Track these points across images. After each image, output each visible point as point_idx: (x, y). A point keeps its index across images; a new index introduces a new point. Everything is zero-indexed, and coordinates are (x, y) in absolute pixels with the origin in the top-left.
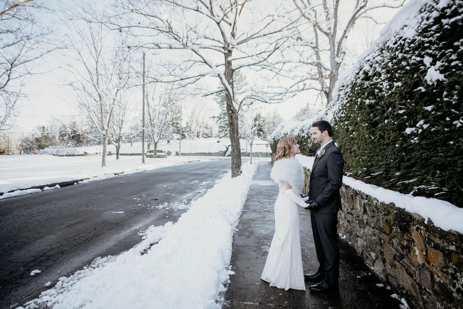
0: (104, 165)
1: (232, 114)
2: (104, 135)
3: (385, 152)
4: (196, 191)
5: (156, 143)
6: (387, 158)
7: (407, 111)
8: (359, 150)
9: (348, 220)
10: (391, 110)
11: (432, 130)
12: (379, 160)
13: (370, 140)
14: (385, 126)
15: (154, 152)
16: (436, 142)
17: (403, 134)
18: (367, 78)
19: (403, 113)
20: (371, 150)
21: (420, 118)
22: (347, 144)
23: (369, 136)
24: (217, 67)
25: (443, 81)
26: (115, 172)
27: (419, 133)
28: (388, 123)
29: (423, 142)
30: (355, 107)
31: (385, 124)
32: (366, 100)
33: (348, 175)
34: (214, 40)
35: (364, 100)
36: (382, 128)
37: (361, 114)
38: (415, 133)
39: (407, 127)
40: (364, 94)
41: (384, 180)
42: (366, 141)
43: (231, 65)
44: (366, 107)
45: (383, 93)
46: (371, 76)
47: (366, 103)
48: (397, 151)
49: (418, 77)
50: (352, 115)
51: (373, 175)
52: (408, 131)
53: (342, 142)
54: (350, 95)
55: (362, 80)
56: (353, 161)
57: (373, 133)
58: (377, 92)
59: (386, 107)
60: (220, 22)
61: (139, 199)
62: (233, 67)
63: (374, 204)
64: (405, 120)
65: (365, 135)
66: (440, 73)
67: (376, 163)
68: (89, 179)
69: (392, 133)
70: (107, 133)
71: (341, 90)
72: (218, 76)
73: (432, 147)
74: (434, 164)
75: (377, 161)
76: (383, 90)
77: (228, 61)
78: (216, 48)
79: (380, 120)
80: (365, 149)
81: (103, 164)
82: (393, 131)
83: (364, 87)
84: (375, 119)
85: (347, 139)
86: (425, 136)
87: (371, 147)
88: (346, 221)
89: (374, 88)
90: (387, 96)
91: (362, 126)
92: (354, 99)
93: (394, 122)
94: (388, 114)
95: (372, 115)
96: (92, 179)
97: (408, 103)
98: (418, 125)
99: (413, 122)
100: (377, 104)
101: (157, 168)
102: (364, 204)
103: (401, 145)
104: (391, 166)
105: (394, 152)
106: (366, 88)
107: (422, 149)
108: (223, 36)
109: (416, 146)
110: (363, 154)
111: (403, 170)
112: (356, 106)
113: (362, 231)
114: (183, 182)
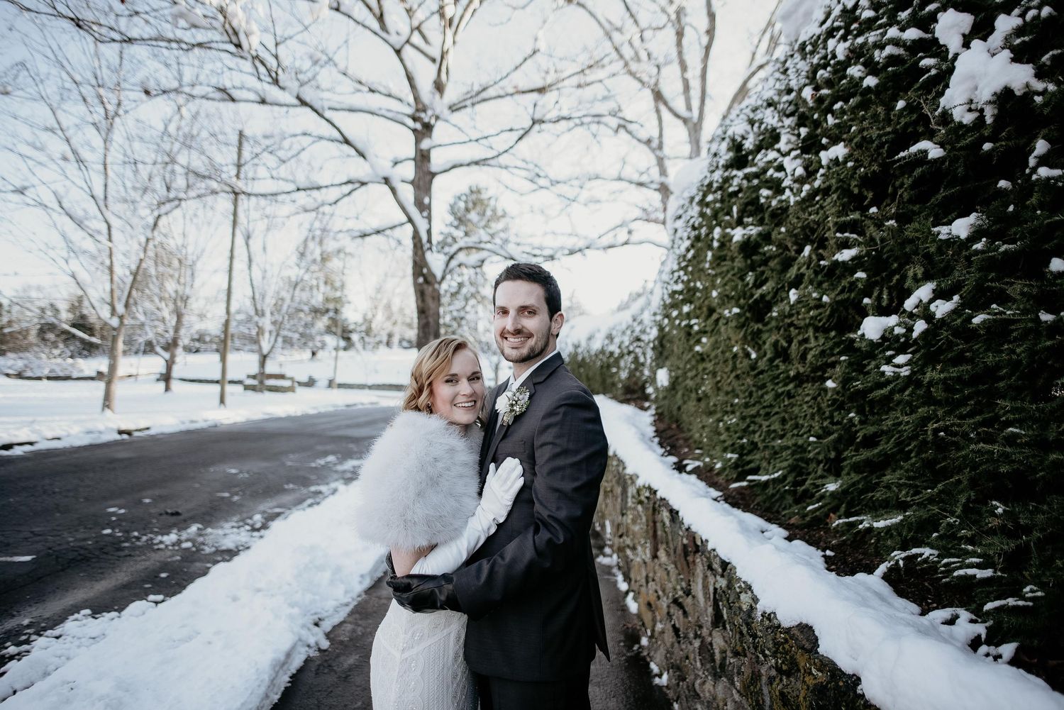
0: (108, 407)
1: (425, 287)
2: (114, 329)
3: (792, 405)
4: (313, 489)
5: (265, 356)
6: (797, 426)
7: (868, 254)
8: (718, 395)
9: (674, 626)
10: (810, 256)
11: (977, 320)
12: (775, 431)
13: (746, 362)
14: (790, 315)
15: (259, 377)
16: (990, 374)
17: (853, 341)
18: (740, 159)
19: (853, 259)
20: (751, 395)
21: (920, 276)
22: (690, 374)
23: (744, 349)
24: (396, 163)
25: (1029, 94)
26: (124, 427)
27: (915, 335)
28: (799, 301)
29: (930, 375)
30: (706, 256)
31: (792, 307)
32: (733, 229)
33: (689, 468)
34: (389, 96)
35: (728, 230)
36: (783, 321)
37: (723, 278)
38: (898, 337)
39: (867, 315)
40: (729, 213)
41: (790, 499)
42: (734, 364)
43: (430, 162)
44: (736, 254)
45: (784, 197)
46: (751, 152)
47: (735, 239)
48: (829, 406)
49: (909, 108)
50: (698, 284)
51: (754, 481)
52: (872, 327)
53: (678, 368)
54: (696, 225)
55: (727, 167)
56: (703, 427)
57: (755, 339)
58: (767, 198)
59: (795, 243)
60: (402, 47)
61: (122, 511)
62: (434, 165)
63: (745, 607)
64: (860, 285)
65: (733, 346)
66: (1014, 60)
67: (764, 441)
68: (31, 444)
69: (812, 340)
70: (122, 323)
71: (680, 217)
72: (386, 183)
73: (969, 397)
74: (974, 468)
75: (769, 432)
76: (784, 185)
77: (421, 150)
78: (389, 115)
79: (776, 294)
80: (733, 391)
81: (107, 402)
82: (817, 329)
83: (731, 189)
84: (760, 291)
85: (689, 361)
86: (940, 351)
87: (749, 386)
88: (669, 627)
89: (758, 188)
90: (797, 203)
91: (725, 318)
92: (704, 231)
93: (821, 298)
94: (799, 269)
95: (750, 278)
96: (43, 446)
97: (871, 218)
98: (909, 304)
99: (890, 294)
100: (766, 238)
101: (254, 418)
102: (715, 589)
103: (845, 381)
104: (811, 455)
105: (820, 409)
106: (735, 194)
107: (923, 404)
108: (413, 86)
109: (902, 390)
110: (729, 409)
111: (848, 474)
112: (710, 254)
113: (709, 685)
114: (291, 461)
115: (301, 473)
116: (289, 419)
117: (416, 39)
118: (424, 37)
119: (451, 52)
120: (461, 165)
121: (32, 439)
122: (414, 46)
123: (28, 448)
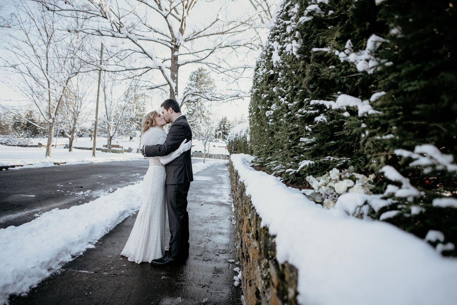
0: (48, 155)
2: (51, 124)
5: (111, 137)
19: (267, 97)
24: (165, 61)
25: (279, 62)
26: (56, 162)
27: (271, 114)
34: (162, 34)
36: (261, 114)
43: (177, 60)
60: (167, 16)
61: (62, 186)
62: (179, 62)
64: (267, 103)
66: (279, 55)
68: (22, 166)
70: (54, 121)
72: (160, 69)
77: (174, 56)
78: (162, 42)
81: (48, 153)
96: (26, 167)
97: (269, 87)
98: (272, 107)
101: (107, 161)
108: (171, 31)
114: (122, 174)
115: (126, 178)
116: (121, 162)
117: (173, 12)
118: (176, 11)
119: (186, 18)
120: (189, 62)
121: (22, 164)
122: (172, 15)
123: (20, 167)
